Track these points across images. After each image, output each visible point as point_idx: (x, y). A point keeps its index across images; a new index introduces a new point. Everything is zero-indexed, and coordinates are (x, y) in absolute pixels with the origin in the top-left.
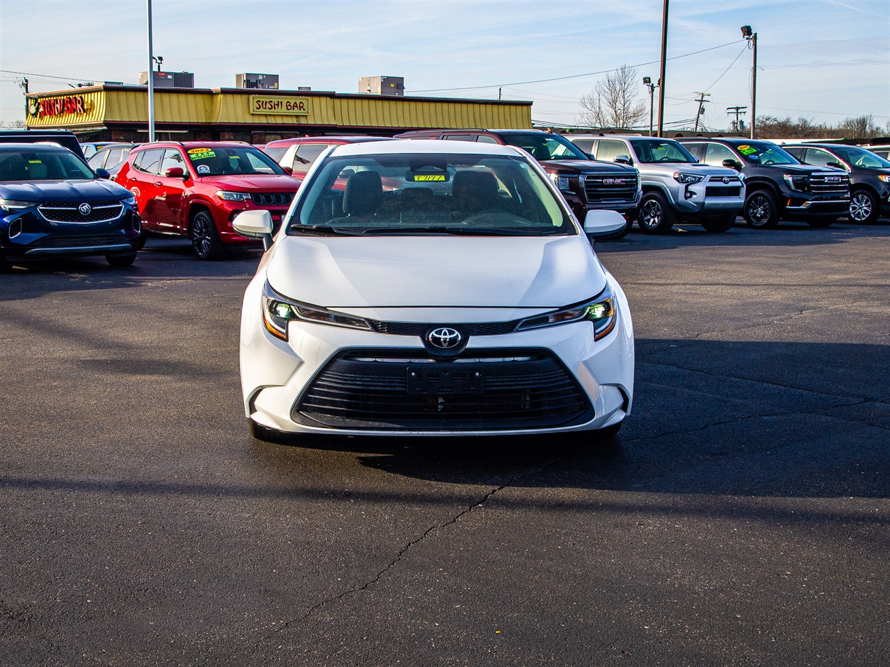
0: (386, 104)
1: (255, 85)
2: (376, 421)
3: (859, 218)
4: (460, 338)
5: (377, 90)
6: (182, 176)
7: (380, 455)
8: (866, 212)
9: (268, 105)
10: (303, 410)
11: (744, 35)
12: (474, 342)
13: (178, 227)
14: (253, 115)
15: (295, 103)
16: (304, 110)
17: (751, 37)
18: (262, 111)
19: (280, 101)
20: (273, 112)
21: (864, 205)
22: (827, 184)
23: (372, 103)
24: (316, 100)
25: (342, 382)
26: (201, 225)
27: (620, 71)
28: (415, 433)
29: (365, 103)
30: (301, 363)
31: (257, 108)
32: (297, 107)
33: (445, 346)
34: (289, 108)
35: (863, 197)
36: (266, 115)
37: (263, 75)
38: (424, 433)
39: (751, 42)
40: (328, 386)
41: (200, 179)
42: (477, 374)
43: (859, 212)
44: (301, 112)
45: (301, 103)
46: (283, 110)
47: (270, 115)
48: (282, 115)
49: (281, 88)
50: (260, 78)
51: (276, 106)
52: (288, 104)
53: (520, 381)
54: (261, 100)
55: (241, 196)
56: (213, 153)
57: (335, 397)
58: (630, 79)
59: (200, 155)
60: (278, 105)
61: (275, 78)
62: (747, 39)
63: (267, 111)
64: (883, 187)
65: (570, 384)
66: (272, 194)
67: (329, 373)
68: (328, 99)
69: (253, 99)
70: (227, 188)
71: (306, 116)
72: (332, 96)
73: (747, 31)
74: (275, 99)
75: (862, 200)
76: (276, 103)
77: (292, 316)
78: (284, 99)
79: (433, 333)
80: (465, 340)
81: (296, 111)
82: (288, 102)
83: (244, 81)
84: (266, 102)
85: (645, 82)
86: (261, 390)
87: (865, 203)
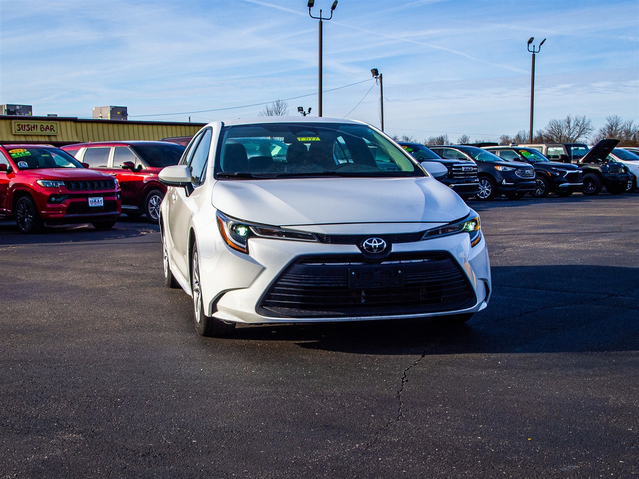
0: (116, 126)
1: (14, 113)
2: (325, 311)
3: (483, 196)
4: (385, 246)
5: (108, 117)
6: (5, 170)
7: (309, 341)
8: (488, 192)
9: (26, 128)
10: (265, 306)
11: (373, 75)
12: (396, 248)
13: (5, 210)
14: (15, 135)
15: (47, 126)
16: (54, 131)
17: (378, 76)
18: (22, 132)
19: (35, 124)
20: (30, 132)
21: (486, 187)
22: (463, 172)
23: (105, 126)
24: (63, 123)
25: (299, 281)
26: (24, 207)
27: (275, 103)
28: (354, 319)
29: (100, 125)
30: (264, 269)
31: (18, 130)
32: (48, 129)
33: (375, 251)
34: (43, 129)
35: (485, 182)
36: (25, 135)
37: (20, 106)
38: (361, 318)
39: (379, 80)
40: (286, 285)
41: (21, 171)
42: (400, 272)
43: (483, 192)
44: (52, 133)
45: (52, 126)
46: (39, 131)
47: (28, 135)
48: (37, 135)
49: (34, 115)
50: (17, 108)
51: (33, 129)
52: (42, 127)
53: (429, 276)
54: (21, 124)
55: (57, 184)
56: (28, 152)
57: (291, 294)
58: (283, 110)
59: (18, 154)
60: (34, 128)
61: (29, 108)
62: (375, 78)
63: (26, 132)
64: (499, 174)
65: (461, 278)
66: (81, 181)
67: (287, 276)
68: (72, 123)
69: (15, 123)
70: (45, 178)
71: (56, 136)
72: (75, 120)
73: (375, 72)
74: (32, 123)
75: (484, 183)
76: (33, 126)
77: (250, 235)
78: (39, 123)
79: (366, 242)
80: (389, 247)
81: (48, 132)
82: (42, 125)
83: (5, 110)
84: (25, 125)
85: (299, 110)
86: (224, 293)
87: (487, 186)
